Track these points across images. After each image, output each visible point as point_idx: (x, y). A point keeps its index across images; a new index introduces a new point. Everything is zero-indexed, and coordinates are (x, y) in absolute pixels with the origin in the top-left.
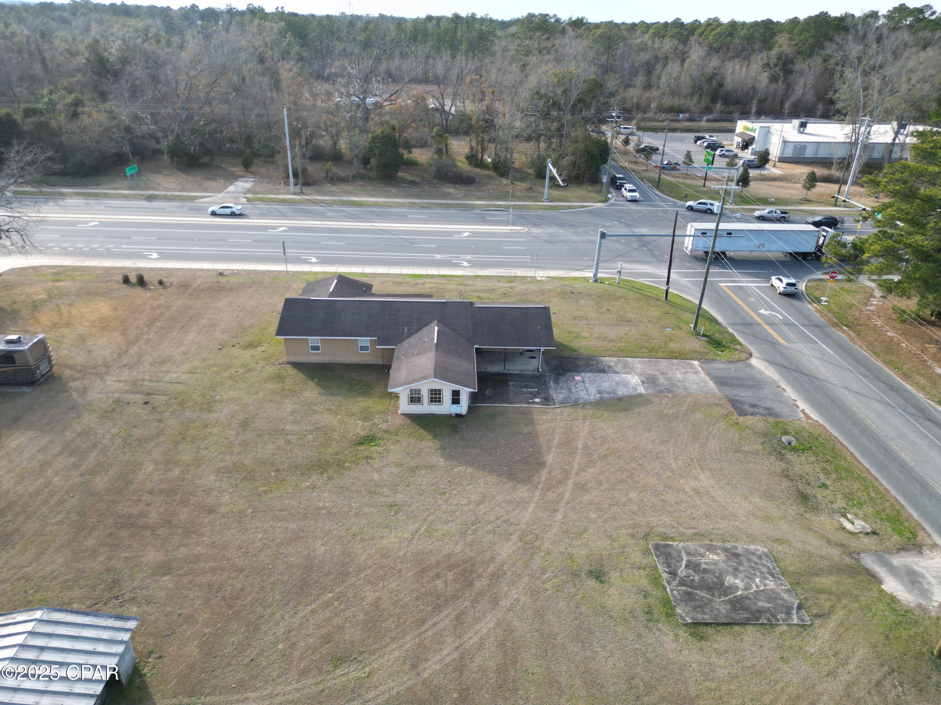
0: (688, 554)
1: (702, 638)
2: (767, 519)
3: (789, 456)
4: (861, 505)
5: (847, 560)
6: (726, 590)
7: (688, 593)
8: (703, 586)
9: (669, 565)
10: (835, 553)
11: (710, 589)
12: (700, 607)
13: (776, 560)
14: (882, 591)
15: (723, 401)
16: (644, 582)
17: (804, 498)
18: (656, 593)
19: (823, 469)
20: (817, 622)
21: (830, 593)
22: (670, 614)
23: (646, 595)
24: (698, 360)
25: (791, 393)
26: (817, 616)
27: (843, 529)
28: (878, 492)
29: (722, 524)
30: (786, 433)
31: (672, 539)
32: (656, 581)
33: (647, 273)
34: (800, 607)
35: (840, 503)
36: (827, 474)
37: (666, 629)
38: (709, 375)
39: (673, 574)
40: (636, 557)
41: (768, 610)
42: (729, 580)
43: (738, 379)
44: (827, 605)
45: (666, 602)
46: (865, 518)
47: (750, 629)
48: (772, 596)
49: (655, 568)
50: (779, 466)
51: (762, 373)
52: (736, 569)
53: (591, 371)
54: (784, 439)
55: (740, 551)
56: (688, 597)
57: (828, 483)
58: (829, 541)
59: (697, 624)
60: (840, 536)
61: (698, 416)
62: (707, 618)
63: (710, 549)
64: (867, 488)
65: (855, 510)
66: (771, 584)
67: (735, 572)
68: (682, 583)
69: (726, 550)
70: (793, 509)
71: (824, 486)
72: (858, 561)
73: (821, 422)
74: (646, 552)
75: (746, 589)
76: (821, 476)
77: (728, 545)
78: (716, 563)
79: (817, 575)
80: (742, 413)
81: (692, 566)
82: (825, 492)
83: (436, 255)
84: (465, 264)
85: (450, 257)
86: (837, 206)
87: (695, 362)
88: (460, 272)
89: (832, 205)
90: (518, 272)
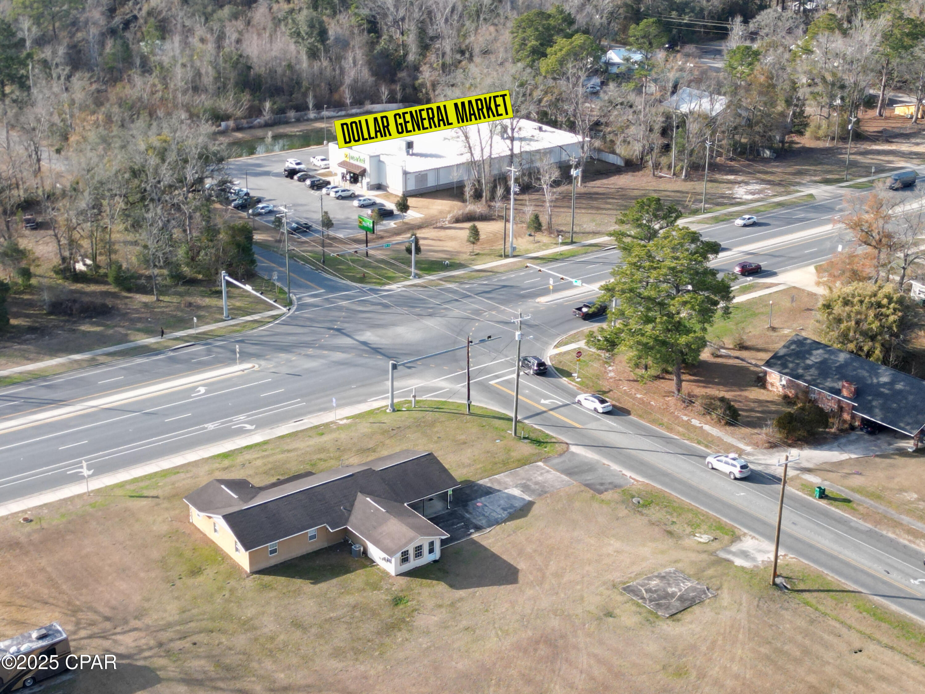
0: (642, 586)
1: (678, 620)
2: (663, 552)
3: (645, 511)
4: (699, 526)
5: (713, 558)
6: (673, 595)
7: (657, 604)
8: (661, 598)
9: (638, 595)
10: (704, 556)
11: (665, 598)
12: (667, 607)
13: (682, 572)
14: (736, 566)
15: (583, 488)
16: (634, 608)
17: (670, 533)
18: (643, 610)
19: (667, 512)
20: (719, 592)
21: (715, 577)
22: (657, 617)
23: (640, 614)
24: (541, 460)
25: (615, 467)
26: (718, 589)
27: (700, 542)
28: (704, 515)
29: (644, 564)
30: (633, 497)
31: (628, 582)
32: (638, 605)
33: (422, 387)
34: (708, 589)
35: (688, 530)
36: (671, 514)
37: (661, 623)
38: (557, 470)
39: (643, 598)
40: (620, 598)
41: (696, 596)
42: (670, 590)
43: (576, 467)
44: (718, 582)
45: (651, 612)
46: (705, 533)
47: (694, 607)
48: (694, 589)
49: (632, 600)
50: (645, 520)
51: (585, 457)
52: (669, 584)
53: (481, 496)
54: (634, 500)
55: (663, 574)
56: (659, 606)
57: (675, 520)
58: (698, 552)
59: (672, 615)
60: (700, 547)
61: (577, 504)
62: (674, 611)
63: (649, 579)
64: (696, 515)
65: (697, 530)
66: (689, 584)
67: (669, 585)
68: (651, 601)
69: (656, 577)
70: (671, 542)
71: (673, 523)
72: (717, 556)
73: (647, 481)
74: (621, 594)
75: (680, 590)
76: (669, 517)
77: (656, 574)
78: (657, 585)
79: (704, 571)
80: (600, 492)
81: (648, 591)
82: (677, 526)
83: (206, 426)
84: (248, 427)
85: (223, 423)
86: (507, 256)
87: (540, 464)
88: (257, 438)
89: (501, 256)
90: (311, 420)
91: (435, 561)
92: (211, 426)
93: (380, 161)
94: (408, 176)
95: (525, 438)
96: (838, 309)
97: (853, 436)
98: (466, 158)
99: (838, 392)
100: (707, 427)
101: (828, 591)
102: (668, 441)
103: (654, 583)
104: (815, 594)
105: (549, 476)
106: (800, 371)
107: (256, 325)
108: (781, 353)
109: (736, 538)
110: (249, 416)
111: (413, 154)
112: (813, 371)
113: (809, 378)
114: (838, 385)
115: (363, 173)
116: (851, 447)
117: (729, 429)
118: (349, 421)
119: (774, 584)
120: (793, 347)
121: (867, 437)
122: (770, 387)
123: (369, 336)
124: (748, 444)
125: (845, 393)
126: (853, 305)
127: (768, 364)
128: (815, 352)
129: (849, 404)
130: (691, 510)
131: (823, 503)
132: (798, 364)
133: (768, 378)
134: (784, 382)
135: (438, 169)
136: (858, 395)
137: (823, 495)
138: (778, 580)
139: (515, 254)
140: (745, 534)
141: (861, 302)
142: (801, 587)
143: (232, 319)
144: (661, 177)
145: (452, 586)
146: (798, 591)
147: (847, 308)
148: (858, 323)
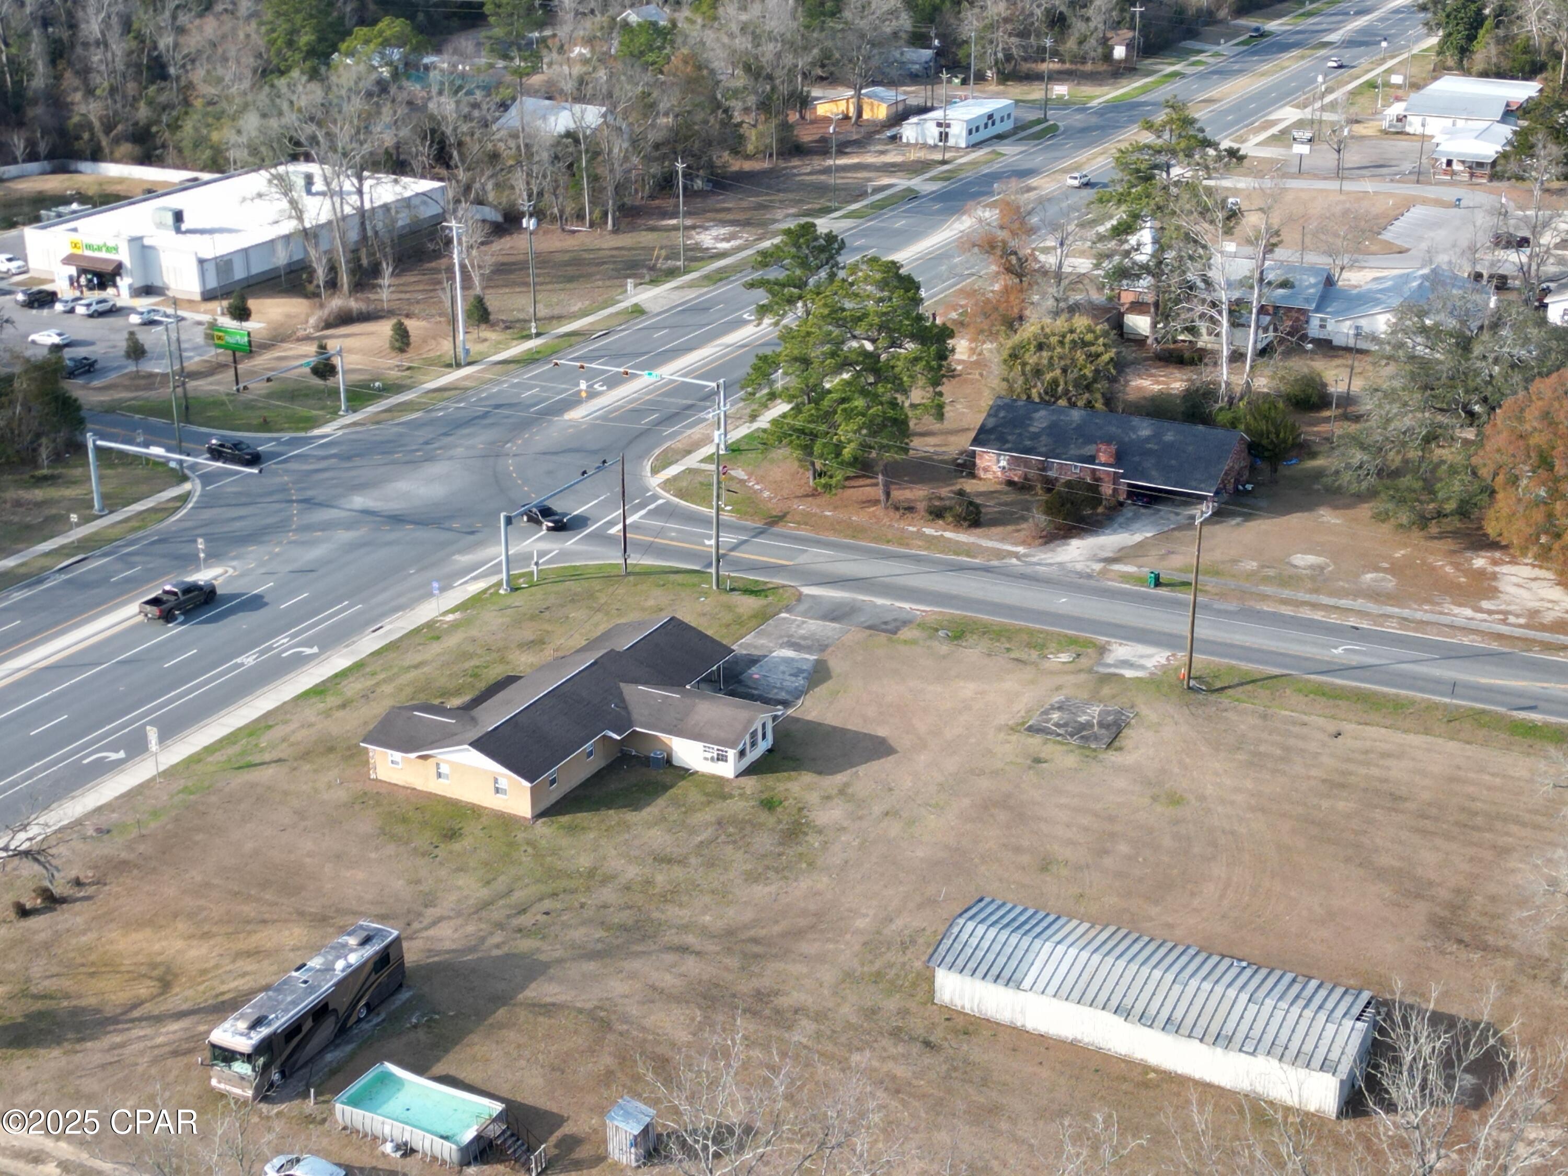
0: (1045, 722)
1: (1121, 748)
2: (1033, 682)
3: (965, 643)
4: (1043, 646)
5: (1095, 675)
6: (1089, 724)
7: (1082, 737)
8: (1079, 730)
9: (1051, 733)
10: (1084, 676)
11: (1083, 729)
12: (1096, 738)
13: (1076, 698)
14: (1130, 679)
15: (868, 632)
16: (1060, 748)
17: (1017, 661)
18: (1071, 747)
19: (991, 639)
20: (1137, 709)
21: (1118, 695)
22: (1095, 750)
23: (1072, 751)
24: (781, 611)
25: (879, 601)
26: (1133, 707)
27: (1063, 663)
28: (1039, 633)
29: (1024, 700)
30: (936, 630)
31: (1025, 722)
32: (1059, 743)
34: (1122, 709)
35: (1035, 653)
36: (998, 640)
37: (1104, 756)
38: (814, 618)
39: (1059, 735)
40: (1033, 741)
41: (1116, 719)
42: (1081, 720)
43: (834, 610)
44: (1126, 700)
45: (1082, 747)
46: (1060, 651)
47: (1125, 731)
48: (1106, 713)
49: (1049, 739)
50: (975, 652)
51: (832, 597)
52: (1073, 713)
54: (941, 634)
55: (1057, 705)
56: (1085, 738)
57: (1008, 646)
58: (1072, 673)
59: (1109, 746)
60: (1070, 668)
61: (880, 652)
62: (1107, 740)
63: (1046, 713)
64: (1029, 633)
65: (1047, 651)
66: (1097, 709)
67: (1075, 714)
68: (1071, 736)
69: (1052, 709)
70: (1030, 670)
71: (1010, 649)
72: (1097, 672)
73: (936, 609)
74: (1030, 736)
75: (1093, 717)
76: (998, 644)
77: (1048, 706)
78: (1062, 717)
79: (1098, 692)
80: (893, 632)
81: (1057, 726)
82: (1018, 652)
83: (239, 660)
84: (308, 651)
85: (262, 653)
86: (459, 366)
87: (783, 615)
88: (339, 661)
89: (449, 366)
90: (399, 624)
91: (770, 751)
92: (248, 660)
93: (144, 247)
94: (206, 265)
95: (732, 590)
96: (1032, 359)
97: (1128, 512)
98: (289, 226)
99: (1091, 459)
100: (948, 534)
101: (1253, 681)
102: (917, 559)
103: (1055, 716)
104: (1240, 689)
105: (813, 628)
106: (1028, 443)
107: (160, 515)
108: (991, 422)
109: (1102, 650)
110: (293, 636)
111: (189, 231)
112: (1044, 439)
113: (1043, 449)
114: (1089, 450)
115: (119, 269)
116: (1137, 525)
117: (978, 531)
118: (457, 615)
119: (1189, 688)
120: (1002, 414)
121: (1143, 511)
122: (982, 474)
123: (359, 501)
124: (1016, 544)
125: (1103, 458)
126: (1051, 348)
127: (976, 441)
128: (1037, 415)
129: (1108, 473)
130: (1020, 630)
131: (1162, 592)
132: (1020, 435)
133: (978, 461)
134: (1003, 463)
135: (246, 251)
136: (1119, 458)
137: (1158, 583)
138: (1192, 683)
139: (470, 359)
140: (1108, 643)
141: (1061, 343)
142: (1218, 685)
143: (111, 512)
144: (574, 232)
145: (820, 773)
146: (1217, 690)
147: (1045, 354)
148: (1064, 371)
